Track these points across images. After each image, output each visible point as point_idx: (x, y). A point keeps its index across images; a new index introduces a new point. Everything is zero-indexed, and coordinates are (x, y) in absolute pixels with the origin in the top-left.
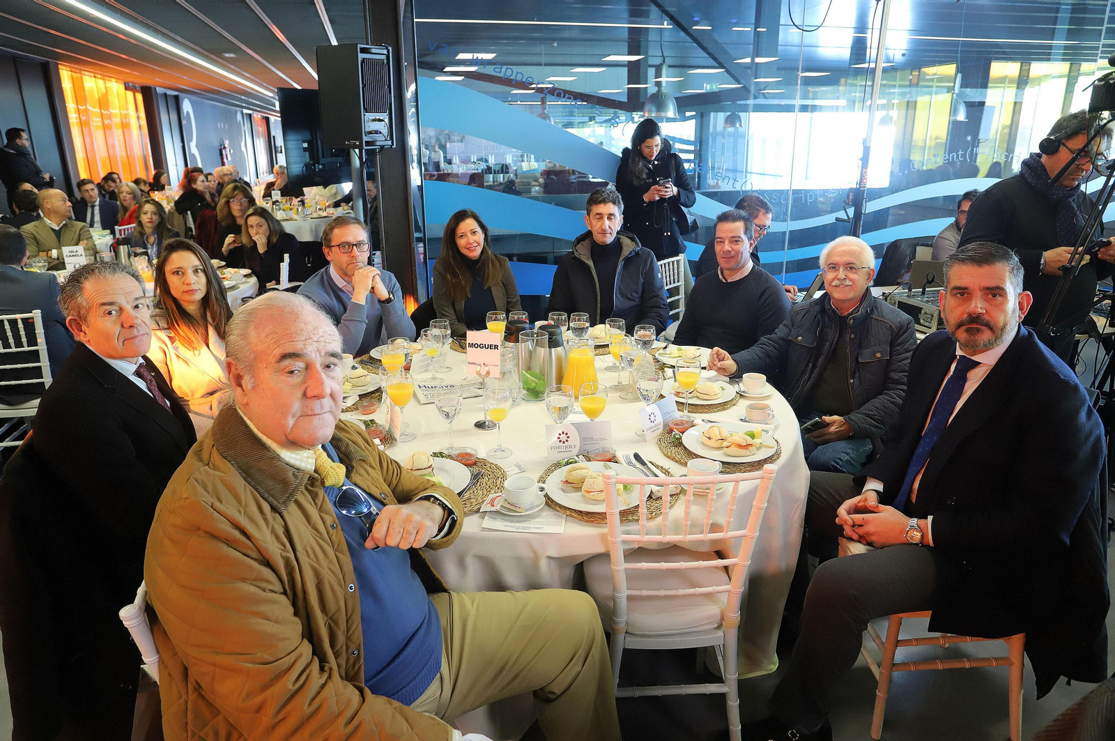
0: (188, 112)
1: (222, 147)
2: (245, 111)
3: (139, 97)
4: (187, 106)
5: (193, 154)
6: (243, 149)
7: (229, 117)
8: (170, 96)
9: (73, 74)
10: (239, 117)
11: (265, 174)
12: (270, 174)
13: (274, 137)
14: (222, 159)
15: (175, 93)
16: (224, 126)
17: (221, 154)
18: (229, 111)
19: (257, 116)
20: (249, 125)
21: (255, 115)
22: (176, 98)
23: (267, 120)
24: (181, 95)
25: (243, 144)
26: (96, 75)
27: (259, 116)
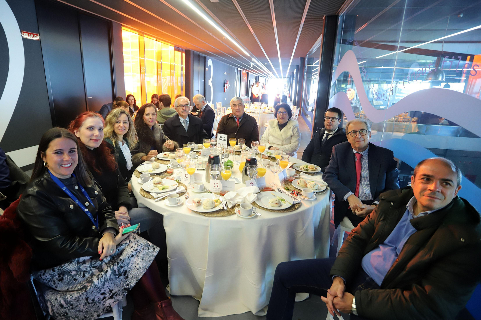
0: (210, 66)
1: (225, 83)
2: (239, 69)
3: (184, 55)
4: (210, 62)
5: (210, 86)
6: (235, 85)
7: (231, 71)
8: (202, 57)
9: (140, 36)
10: (236, 71)
11: (243, 96)
12: (245, 96)
13: (249, 81)
14: (224, 89)
15: (205, 55)
16: (228, 74)
17: (224, 86)
18: (232, 68)
19: (244, 72)
20: (240, 76)
21: (243, 71)
22: (205, 58)
23: (248, 73)
24: (208, 57)
25: (235, 83)
26: (157, 40)
27: (245, 72)
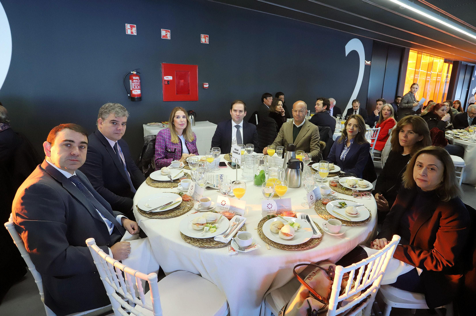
3: (451, 66)
8: (470, 66)
9: (417, 54)
15: (473, 65)
22: (473, 67)
